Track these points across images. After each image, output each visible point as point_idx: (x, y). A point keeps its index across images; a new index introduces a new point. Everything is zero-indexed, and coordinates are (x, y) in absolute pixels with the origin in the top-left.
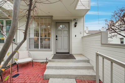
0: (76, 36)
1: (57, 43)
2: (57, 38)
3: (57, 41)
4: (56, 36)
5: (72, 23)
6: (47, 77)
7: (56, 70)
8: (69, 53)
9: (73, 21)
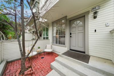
0: (95, 31)
1: (71, 40)
2: (71, 36)
3: (71, 38)
4: (71, 34)
5: (89, 16)
6: (52, 67)
7: (60, 65)
8: (84, 52)
9: (91, 11)
